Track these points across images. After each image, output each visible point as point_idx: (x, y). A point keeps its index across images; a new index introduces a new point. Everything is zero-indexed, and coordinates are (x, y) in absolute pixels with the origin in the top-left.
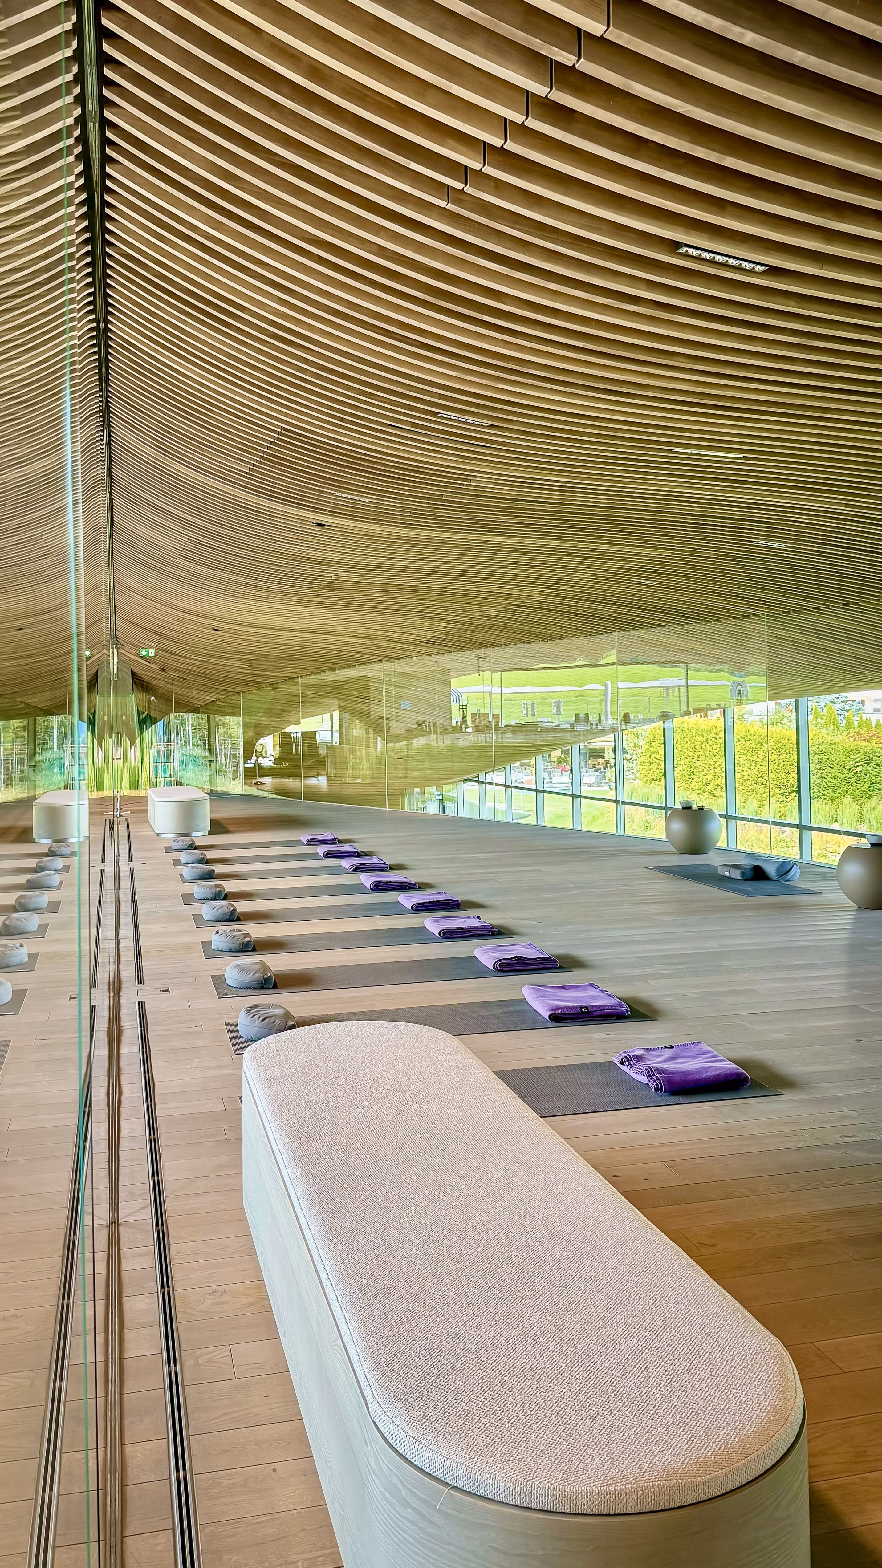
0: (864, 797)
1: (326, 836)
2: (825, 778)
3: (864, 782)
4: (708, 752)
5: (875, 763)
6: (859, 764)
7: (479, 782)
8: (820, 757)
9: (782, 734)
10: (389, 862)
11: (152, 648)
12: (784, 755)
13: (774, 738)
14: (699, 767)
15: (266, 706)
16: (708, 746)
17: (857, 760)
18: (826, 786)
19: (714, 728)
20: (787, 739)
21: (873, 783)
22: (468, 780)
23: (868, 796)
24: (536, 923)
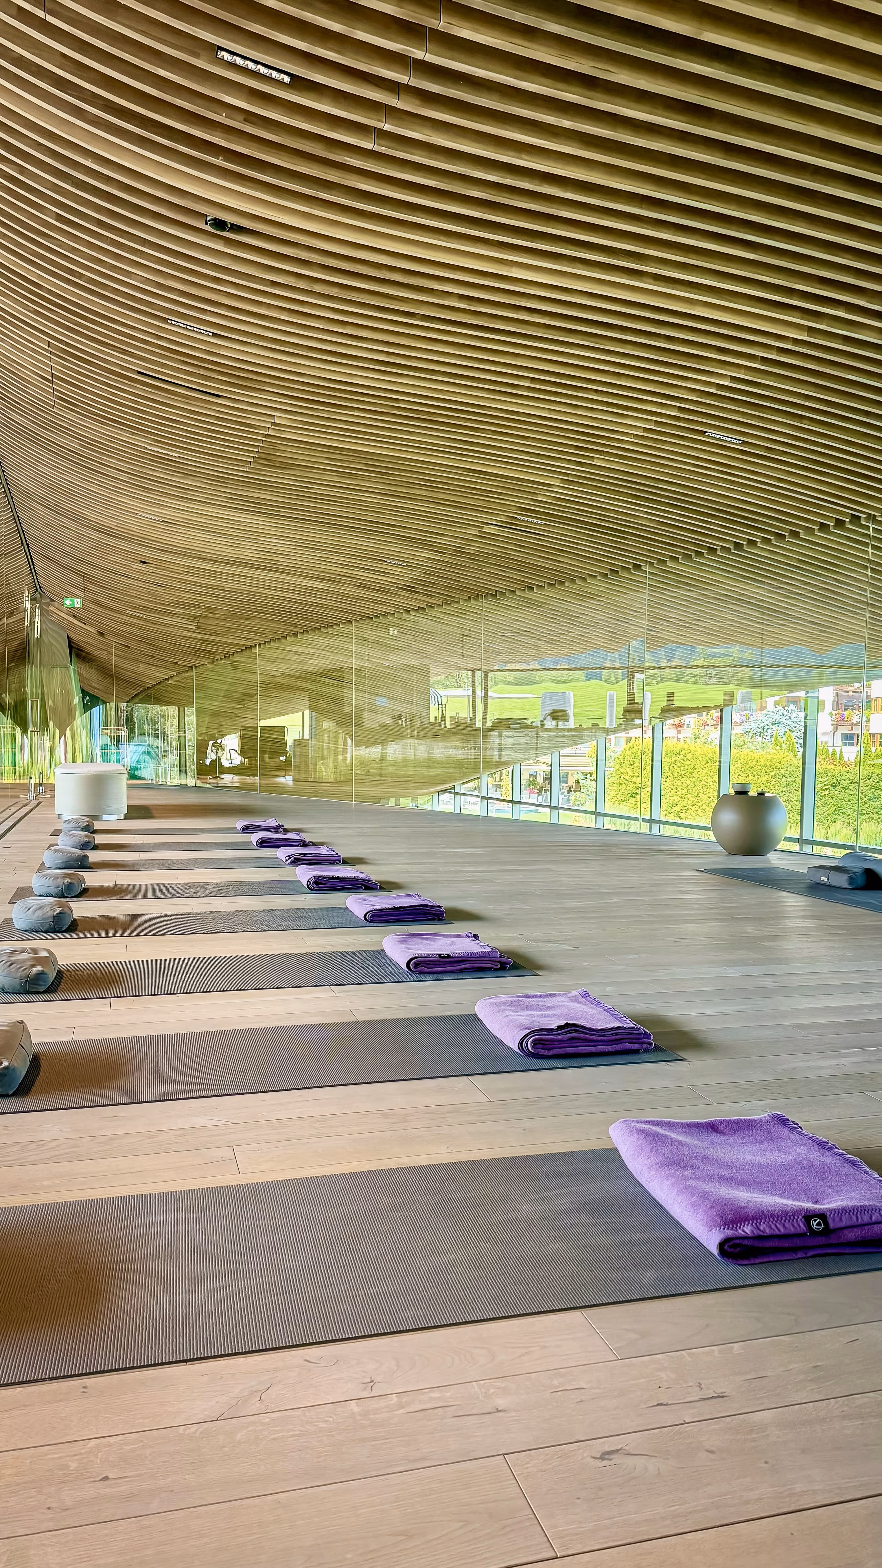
0: (829, 821)
1: (269, 823)
2: (791, 800)
3: (830, 806)
4: (676, 773)
5: (841, 786)
6: (827, 787)
7: (455, 793)
8: (788, 780)
9: (749, 756)
10: (343, 854)
11: (78, 597)
12: (751, 777)
13: (742, 760)
14: (667, 788)
15: (225, 687)
16: (676, 767)
17: (825, 783)
18: (791, 809)
19: (683, 750)
20: (754, 761)
21: (839, 807)
22: (444, 791)
23: (832, 819)
24: (570, 948)
